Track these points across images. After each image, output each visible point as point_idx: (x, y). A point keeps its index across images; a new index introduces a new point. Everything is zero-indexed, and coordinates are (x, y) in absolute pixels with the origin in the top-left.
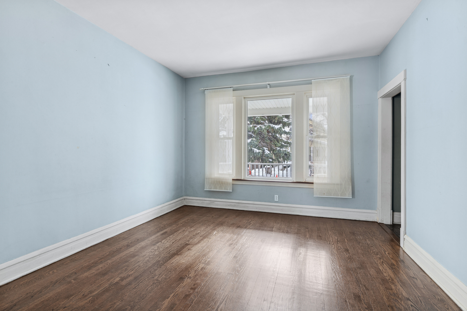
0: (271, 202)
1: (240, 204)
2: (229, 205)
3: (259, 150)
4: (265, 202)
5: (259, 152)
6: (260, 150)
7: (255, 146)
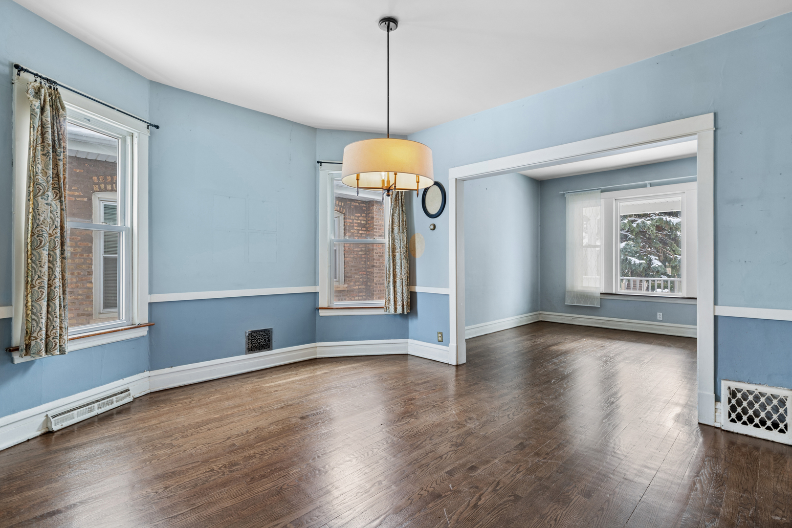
0: (653, 321)
1: (610, 322)
2: (595, 323)
3: (640, 260)
4: (644, 320)
5: (641, 264)
6: (643, 259)
7: (633, 254)
